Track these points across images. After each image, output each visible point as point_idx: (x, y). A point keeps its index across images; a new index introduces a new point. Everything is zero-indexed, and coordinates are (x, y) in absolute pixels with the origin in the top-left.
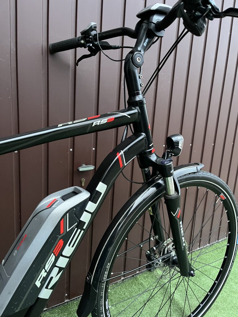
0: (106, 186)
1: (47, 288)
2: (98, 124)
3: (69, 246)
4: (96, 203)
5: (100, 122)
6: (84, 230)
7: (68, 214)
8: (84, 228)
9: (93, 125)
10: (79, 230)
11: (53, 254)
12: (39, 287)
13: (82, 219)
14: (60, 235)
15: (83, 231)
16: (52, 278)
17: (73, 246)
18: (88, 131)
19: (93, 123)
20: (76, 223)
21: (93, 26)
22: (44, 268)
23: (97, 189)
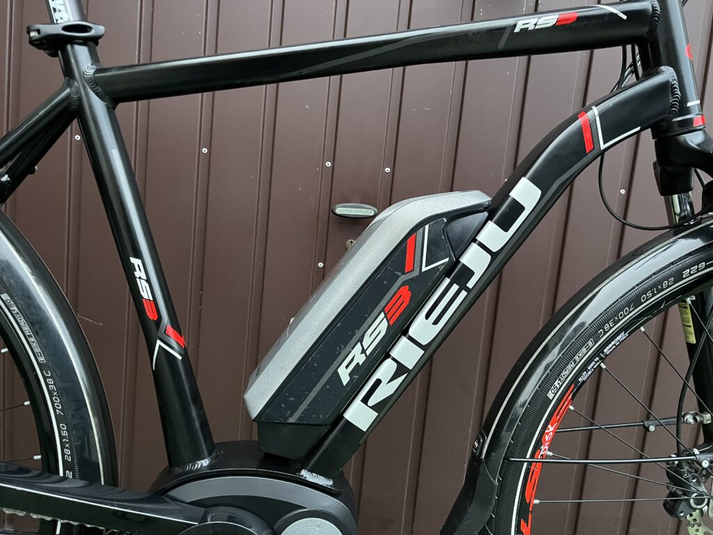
0: (538, 192)
1: (365, 400)
2: (531, 27)
5: (534, 21)
6: (468, 290)
7: (427, 227)
8: (470, 284)
9: (517, 30)
10: (455, 287)
11: (382, 315)
12: (345, 384)
13: (465, 260)
14: (403, 273)
15: (464, 294)
16: (378, 382)
17: (436, 323)
18: (501, 45)
20: (447, 260)
22: (361, 340)
23: (515, 194)
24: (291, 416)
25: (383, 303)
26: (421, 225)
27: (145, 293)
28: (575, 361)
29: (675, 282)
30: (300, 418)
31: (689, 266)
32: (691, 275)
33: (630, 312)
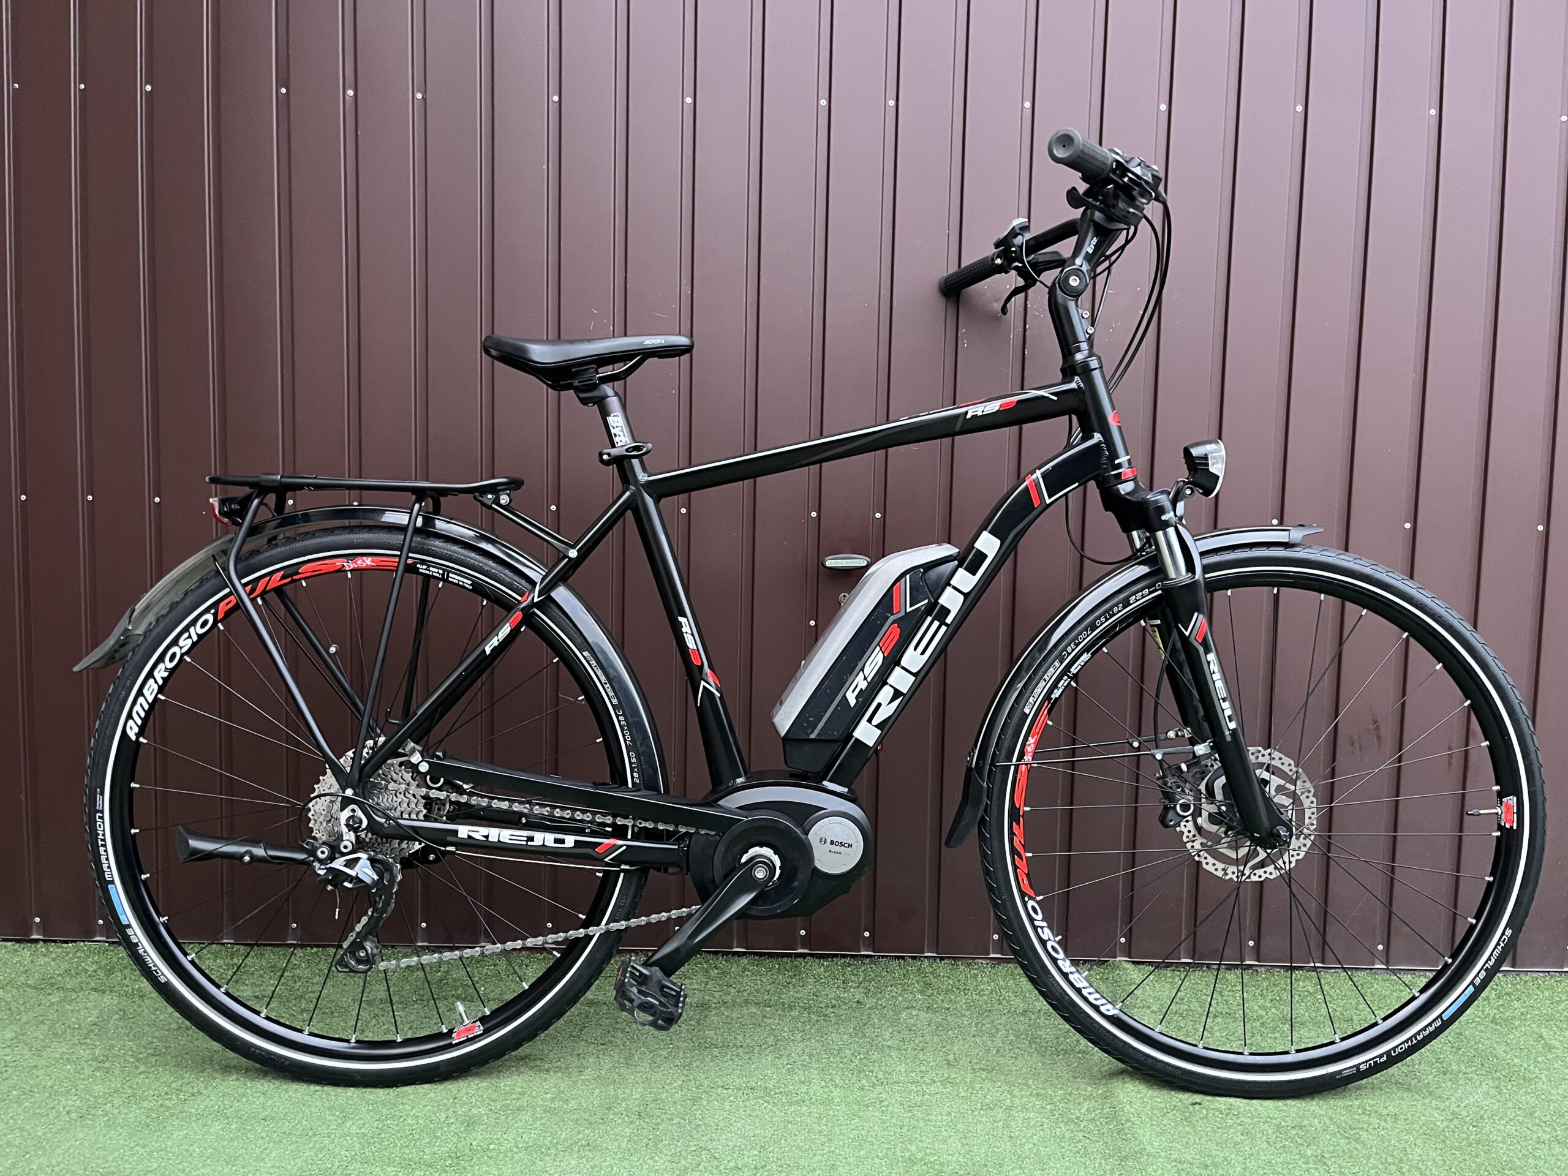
0: (998, 542)
1: (870, 721)
2: (979, 414)
3: (915, 649)
4: (974, 574)
5: (982, 409)
6: (946, 625)
7: (908, 576)
8: (949, 620)
9: (969, 416)
10: (936, 624)
11: (878, 648)
12: (852, 705)
13: (942, 601)
14: (892, 614)
15: (944, 628)
16: (879, 705)
17: (923, 653)
18: (958, 428)
19: (967, 413)
20: (926, 601)
21: (1017, 228)
22: (862, 670)
23: (978, 545)
24: (812, 732)
25: (878, 639)
26: (903, 575)
27: (691, 644)
28: (1045, 680)
29: (1124, 608)
30: (819, 735)
31: (1135, 594)
32: (1137, 601)
33: (1088, 636)
